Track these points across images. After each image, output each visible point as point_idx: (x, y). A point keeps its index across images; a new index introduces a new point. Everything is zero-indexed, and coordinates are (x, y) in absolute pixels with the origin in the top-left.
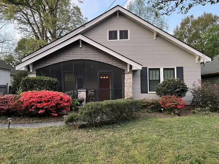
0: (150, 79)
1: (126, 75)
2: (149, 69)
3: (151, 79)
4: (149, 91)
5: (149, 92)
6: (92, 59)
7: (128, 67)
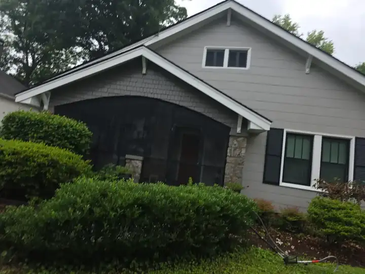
0: (288, 156)
1: (231, 139)
2: (288, 134)
3: (290, 155)
4: (283, 181)
5: (282, 184)
6: (164, 98)
7: (240, 122)
